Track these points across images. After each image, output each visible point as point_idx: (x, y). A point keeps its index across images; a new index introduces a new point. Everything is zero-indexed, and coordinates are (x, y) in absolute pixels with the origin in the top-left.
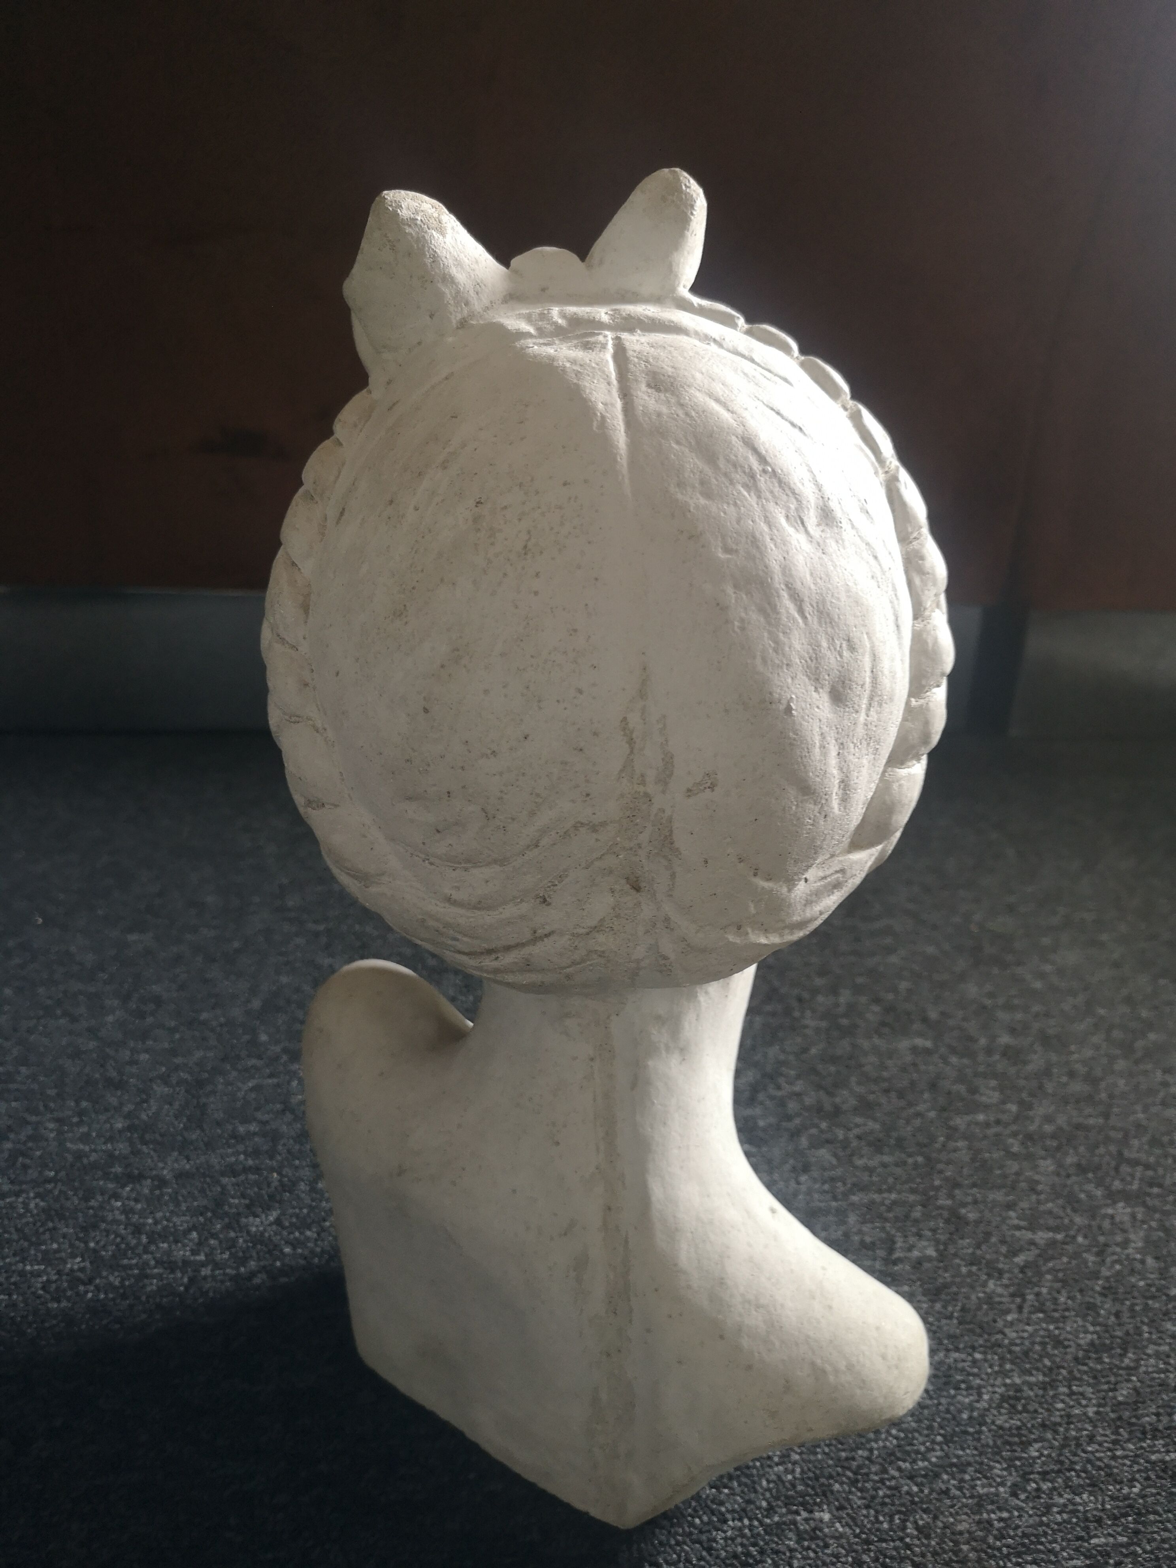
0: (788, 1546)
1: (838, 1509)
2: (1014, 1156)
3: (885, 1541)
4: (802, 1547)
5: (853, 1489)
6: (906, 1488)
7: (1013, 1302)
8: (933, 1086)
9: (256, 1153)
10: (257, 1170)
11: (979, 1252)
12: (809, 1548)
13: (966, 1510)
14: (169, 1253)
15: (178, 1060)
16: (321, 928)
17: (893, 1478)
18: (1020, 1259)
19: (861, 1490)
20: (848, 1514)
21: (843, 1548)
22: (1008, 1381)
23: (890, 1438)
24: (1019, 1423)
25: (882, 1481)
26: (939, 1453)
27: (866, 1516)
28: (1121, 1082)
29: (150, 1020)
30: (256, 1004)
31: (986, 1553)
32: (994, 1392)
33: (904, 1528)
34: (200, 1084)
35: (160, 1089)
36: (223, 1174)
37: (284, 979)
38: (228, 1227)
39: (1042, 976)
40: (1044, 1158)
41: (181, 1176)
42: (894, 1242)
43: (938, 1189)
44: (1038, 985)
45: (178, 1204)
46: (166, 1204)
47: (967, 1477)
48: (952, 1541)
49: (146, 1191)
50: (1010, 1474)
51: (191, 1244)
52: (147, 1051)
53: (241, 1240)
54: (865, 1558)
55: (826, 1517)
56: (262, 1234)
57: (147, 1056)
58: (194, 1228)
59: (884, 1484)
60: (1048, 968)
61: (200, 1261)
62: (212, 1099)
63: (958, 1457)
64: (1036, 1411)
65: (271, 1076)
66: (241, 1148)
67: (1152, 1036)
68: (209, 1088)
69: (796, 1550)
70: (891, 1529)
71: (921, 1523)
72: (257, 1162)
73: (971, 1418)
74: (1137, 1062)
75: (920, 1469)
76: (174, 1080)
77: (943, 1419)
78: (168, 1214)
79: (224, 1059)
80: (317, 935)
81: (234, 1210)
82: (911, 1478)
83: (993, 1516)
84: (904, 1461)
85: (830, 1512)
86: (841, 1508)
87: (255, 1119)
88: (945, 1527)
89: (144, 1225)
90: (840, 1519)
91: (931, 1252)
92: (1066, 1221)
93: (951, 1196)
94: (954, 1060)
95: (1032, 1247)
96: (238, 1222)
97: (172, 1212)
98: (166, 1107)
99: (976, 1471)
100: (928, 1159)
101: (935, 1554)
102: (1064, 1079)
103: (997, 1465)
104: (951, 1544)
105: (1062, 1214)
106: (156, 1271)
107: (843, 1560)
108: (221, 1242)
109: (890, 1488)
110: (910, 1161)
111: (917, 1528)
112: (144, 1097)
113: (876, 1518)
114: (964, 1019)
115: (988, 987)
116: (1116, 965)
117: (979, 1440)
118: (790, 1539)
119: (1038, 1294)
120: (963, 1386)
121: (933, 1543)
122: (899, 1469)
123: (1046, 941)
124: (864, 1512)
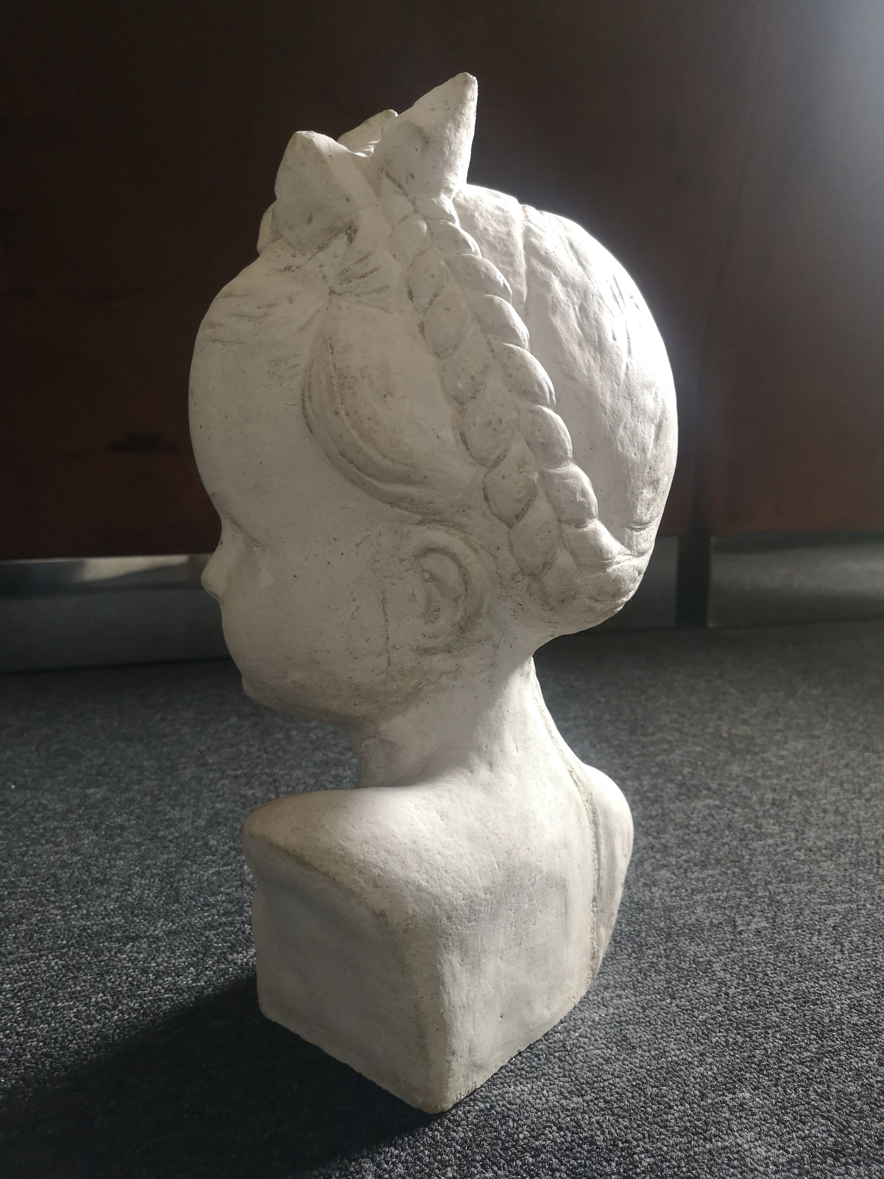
0: (725, 1118)
1: (754, 1090)
2: (804, 862)
3: (797, 1105)
4: (736, 1116)
5: (761, 1076)
6: (800, 1071)
7: (835, 948)
8: (729, 827)
9: (227, 913)
10: (231, 924)
11: (798, 921)
12: (741, 1117)
13: (849, 1079)
14: (175, 984)
15: (149, 862)
16: (239, 772)
17: (788, 1065)
18: (830, 922)
19: (768, 1076)
20: (762, 1092)
21: (767, 1113)
22: (850, 996)
23: (777, 1041)
24: (868, 1021)
25: (780, 1068)
26: (817, 1046)
27: (777, 1092)
28: (862, 813)
29: (118, 840)
30: (202, 823)
31: (876, 1105)
32: (843, 1004)
33: (808, 1096)
34: (171, 875)
35: (137, 881)
36: (205, 929)
37: (218, 806)
38: (218, 961)
39: (782, 757)
40: (825, 861)
41: (169, 933)
42: (735, 921)
43: (756, 886)
44: (782, 763)
45: (173, 952)
46: (163, 952)
47: (842, 1058)
48: (846, 1099)
49: (145, 946)
50: (874, 1053)
51: (190, 976)
52: (121, 859)
53: (231, 969)
54: (786, 1118)
55: (748, 1095)
56: (247, 964)
57: (122, 862)
58: (191, 965)
59: (782, 1070)
60: (785, 753)
61: (201, 986)
62: (181, 883)
63: (832, 1047)
64: (877, 1012)
65: (225, 865)
66: (214, 911)
67: (872, 785)
68: (178, 877)
69: (732, 1120)
70: (799, 1098)
71: (819, 1091)
72: (230, 919)
73: (830, 1021)
74: (868, 800)
75: (806, 1057)
76: (148, 875)
77: (811, 1024)
78: (166, 959)
79: (186, 857)
80: (237, 777)
81: (219, 951)
82: (802, 1063)
83: (871, 1080)
84: (793, 1054)
85: (749, 1092)
86: (756, 1088)
87: (221, 893)
88: (838, 1091)
89: (149, 968)
90: (758, 1095)
91: (764, 924)
92: (855, 896)
93: (766, 889)
94: (739, 810)
95: (837, 914)
96: (225, 959)
97: (169, 957)
98: (146, 892)
99: (847, 1054)
100: (743, 871)
101: (837, 1109)
102: (822, 815)
103: (863, 1048)
104: (847, 1101)
105: (851, 893)
106: (166, 996)
107: (770, 1121)
108: (215, 972)
109: (787, 1072)
110: (729, 872)
111: (817, 1093)
112: (126, 887)
113: (785, 1091)
114: (738, 786)
115: (747, 767)
116: (832, 747)
117: (842, 1034)
118: (725, 1113)
119: (851, 942)
120: (818, 1002)
121: (833, 1103)
122: (791, 1059)
123: (778, 737)
124: (774, 1088)
